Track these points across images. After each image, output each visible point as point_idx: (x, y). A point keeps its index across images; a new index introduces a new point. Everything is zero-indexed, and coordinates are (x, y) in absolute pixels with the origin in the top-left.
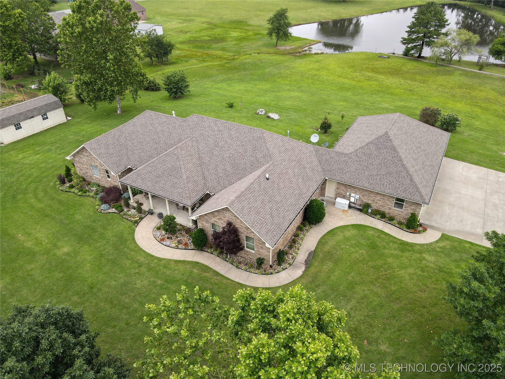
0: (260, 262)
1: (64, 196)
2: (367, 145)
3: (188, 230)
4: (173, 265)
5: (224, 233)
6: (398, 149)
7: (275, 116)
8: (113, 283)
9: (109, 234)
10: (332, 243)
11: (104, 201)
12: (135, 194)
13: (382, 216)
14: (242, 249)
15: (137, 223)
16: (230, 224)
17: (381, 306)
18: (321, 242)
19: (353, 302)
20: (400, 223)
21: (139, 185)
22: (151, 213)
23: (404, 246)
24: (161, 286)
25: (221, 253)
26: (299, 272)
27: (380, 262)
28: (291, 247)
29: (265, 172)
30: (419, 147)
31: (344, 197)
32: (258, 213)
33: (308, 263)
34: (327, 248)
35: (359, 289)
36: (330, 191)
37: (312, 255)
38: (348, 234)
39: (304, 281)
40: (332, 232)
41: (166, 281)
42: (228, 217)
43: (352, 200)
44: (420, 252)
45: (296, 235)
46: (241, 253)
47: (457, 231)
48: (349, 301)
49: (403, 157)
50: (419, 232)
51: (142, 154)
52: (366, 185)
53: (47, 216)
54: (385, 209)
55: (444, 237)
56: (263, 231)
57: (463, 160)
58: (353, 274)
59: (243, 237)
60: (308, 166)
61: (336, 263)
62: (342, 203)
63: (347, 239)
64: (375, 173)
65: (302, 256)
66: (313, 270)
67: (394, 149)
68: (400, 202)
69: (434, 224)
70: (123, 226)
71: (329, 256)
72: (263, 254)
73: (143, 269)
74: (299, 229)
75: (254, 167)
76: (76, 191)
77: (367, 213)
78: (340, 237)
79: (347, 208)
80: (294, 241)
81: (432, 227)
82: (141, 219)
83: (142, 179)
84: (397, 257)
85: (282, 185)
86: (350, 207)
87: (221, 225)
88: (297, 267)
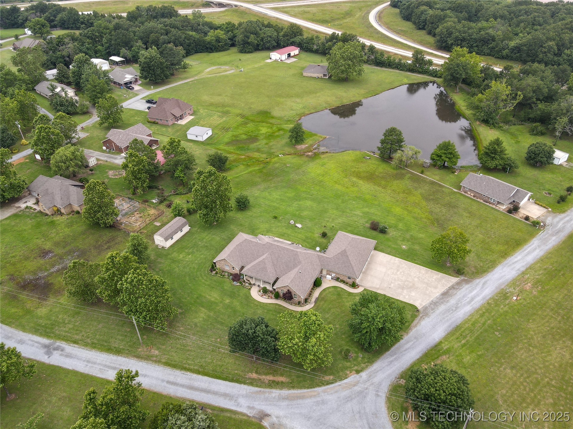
0: (299, 303)
1: (215, 278)
2: (338, 254)
3: (271, 292)
4: (268, 305)
5: (287, 293)
6: (349, 257)
7: (299, 226)
8: (250, 312)
9: (241, 294)
10: (324, 294)
11: (234, 280)
12: (245, 276)
13: (343, 282)
14: (293, 298)
15: (250, 289)
16: (288, 290)
17: (338, 315)
18: (321, 294)
19: (330, 314)
20: (350, 285)
21: (250, 274)
22: (254, 284)
23: (350, 294)
24: (267, 312)
25: (285, 300)
26: (313, 305)
27: (340, 301)
28: (309, 296)
29: (299, 270)
30: (359, 253)
31: (330, 275)
32: (298, 286)
33: (316, 302)
34: (322, 296)
35: (332, 310)
36: (324, 272)
37: (317, 299)
38: (330, 290)
39: (314, 308)
40: (324, 290)
41: (268, 310)
42: (288, 288)
43: (333, 276)
44: (355, 296)
45: (311, 292)
46: (292, 300)
47: (370, 287)
48: (328, 314)
49: (351, 260)
50: (356, 288)
51: (247, 260)
52: (337, 271)
53: (213, 288)
54: (345, 280)
55: (365, 290)
56: (300, 292)
57: (383, 252)
58: (331, 305)
59: (293, 294)
60: (315, 264)
61: (325, 301)
62: (329, 277)
63: (330, 292)
64: (340, 266)
65: (313, 299)
66: (317, 304)
67: (347, 256)
68: (349, 278)
69: (363, 285)
70: (245, 291)
71: (323, 299)
72: (300, 300)
73: (259, 307)
74: (312, 289)
75: (295, 266)
76: (220, 276)
77: (338, 281)
78: (327, 292)
79: (331, 279)
80: (310, 294)
81: (362, 286)
82: (251, 287)
83: (251, 272)
84: (346, 298)
85: (305, 274)
86: (332, 279)
87: (285, 290)
88: (312, 304)
